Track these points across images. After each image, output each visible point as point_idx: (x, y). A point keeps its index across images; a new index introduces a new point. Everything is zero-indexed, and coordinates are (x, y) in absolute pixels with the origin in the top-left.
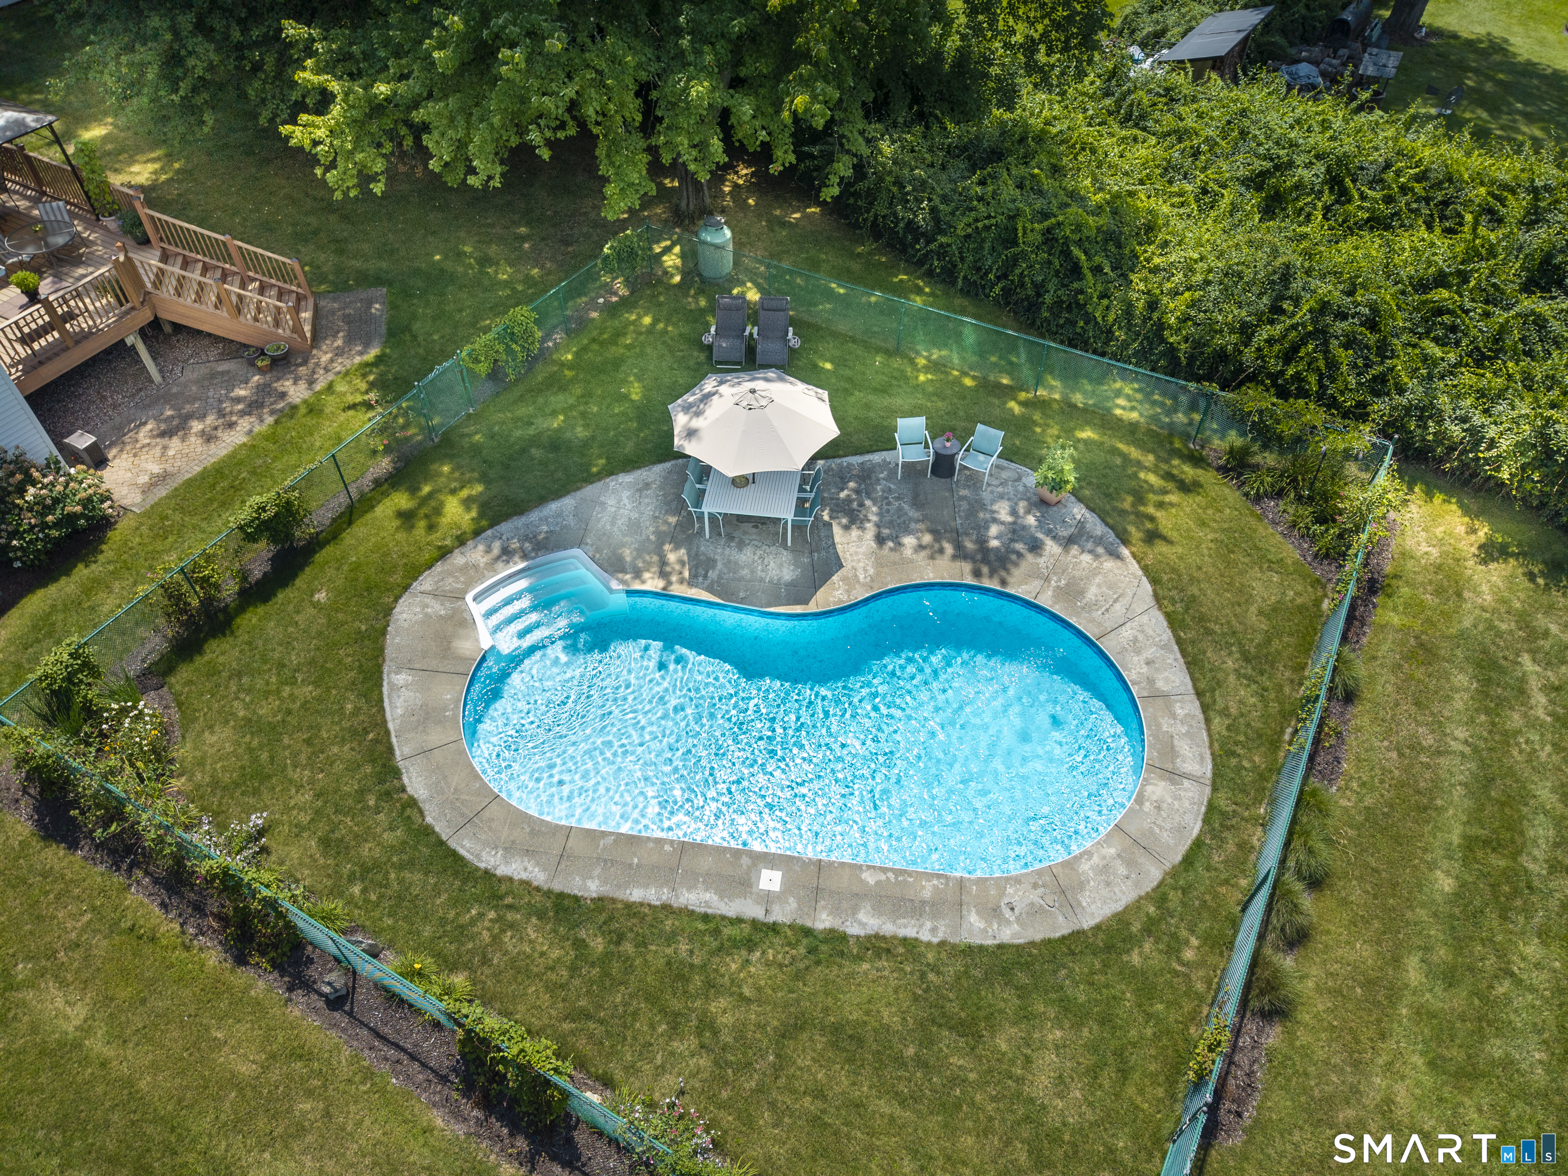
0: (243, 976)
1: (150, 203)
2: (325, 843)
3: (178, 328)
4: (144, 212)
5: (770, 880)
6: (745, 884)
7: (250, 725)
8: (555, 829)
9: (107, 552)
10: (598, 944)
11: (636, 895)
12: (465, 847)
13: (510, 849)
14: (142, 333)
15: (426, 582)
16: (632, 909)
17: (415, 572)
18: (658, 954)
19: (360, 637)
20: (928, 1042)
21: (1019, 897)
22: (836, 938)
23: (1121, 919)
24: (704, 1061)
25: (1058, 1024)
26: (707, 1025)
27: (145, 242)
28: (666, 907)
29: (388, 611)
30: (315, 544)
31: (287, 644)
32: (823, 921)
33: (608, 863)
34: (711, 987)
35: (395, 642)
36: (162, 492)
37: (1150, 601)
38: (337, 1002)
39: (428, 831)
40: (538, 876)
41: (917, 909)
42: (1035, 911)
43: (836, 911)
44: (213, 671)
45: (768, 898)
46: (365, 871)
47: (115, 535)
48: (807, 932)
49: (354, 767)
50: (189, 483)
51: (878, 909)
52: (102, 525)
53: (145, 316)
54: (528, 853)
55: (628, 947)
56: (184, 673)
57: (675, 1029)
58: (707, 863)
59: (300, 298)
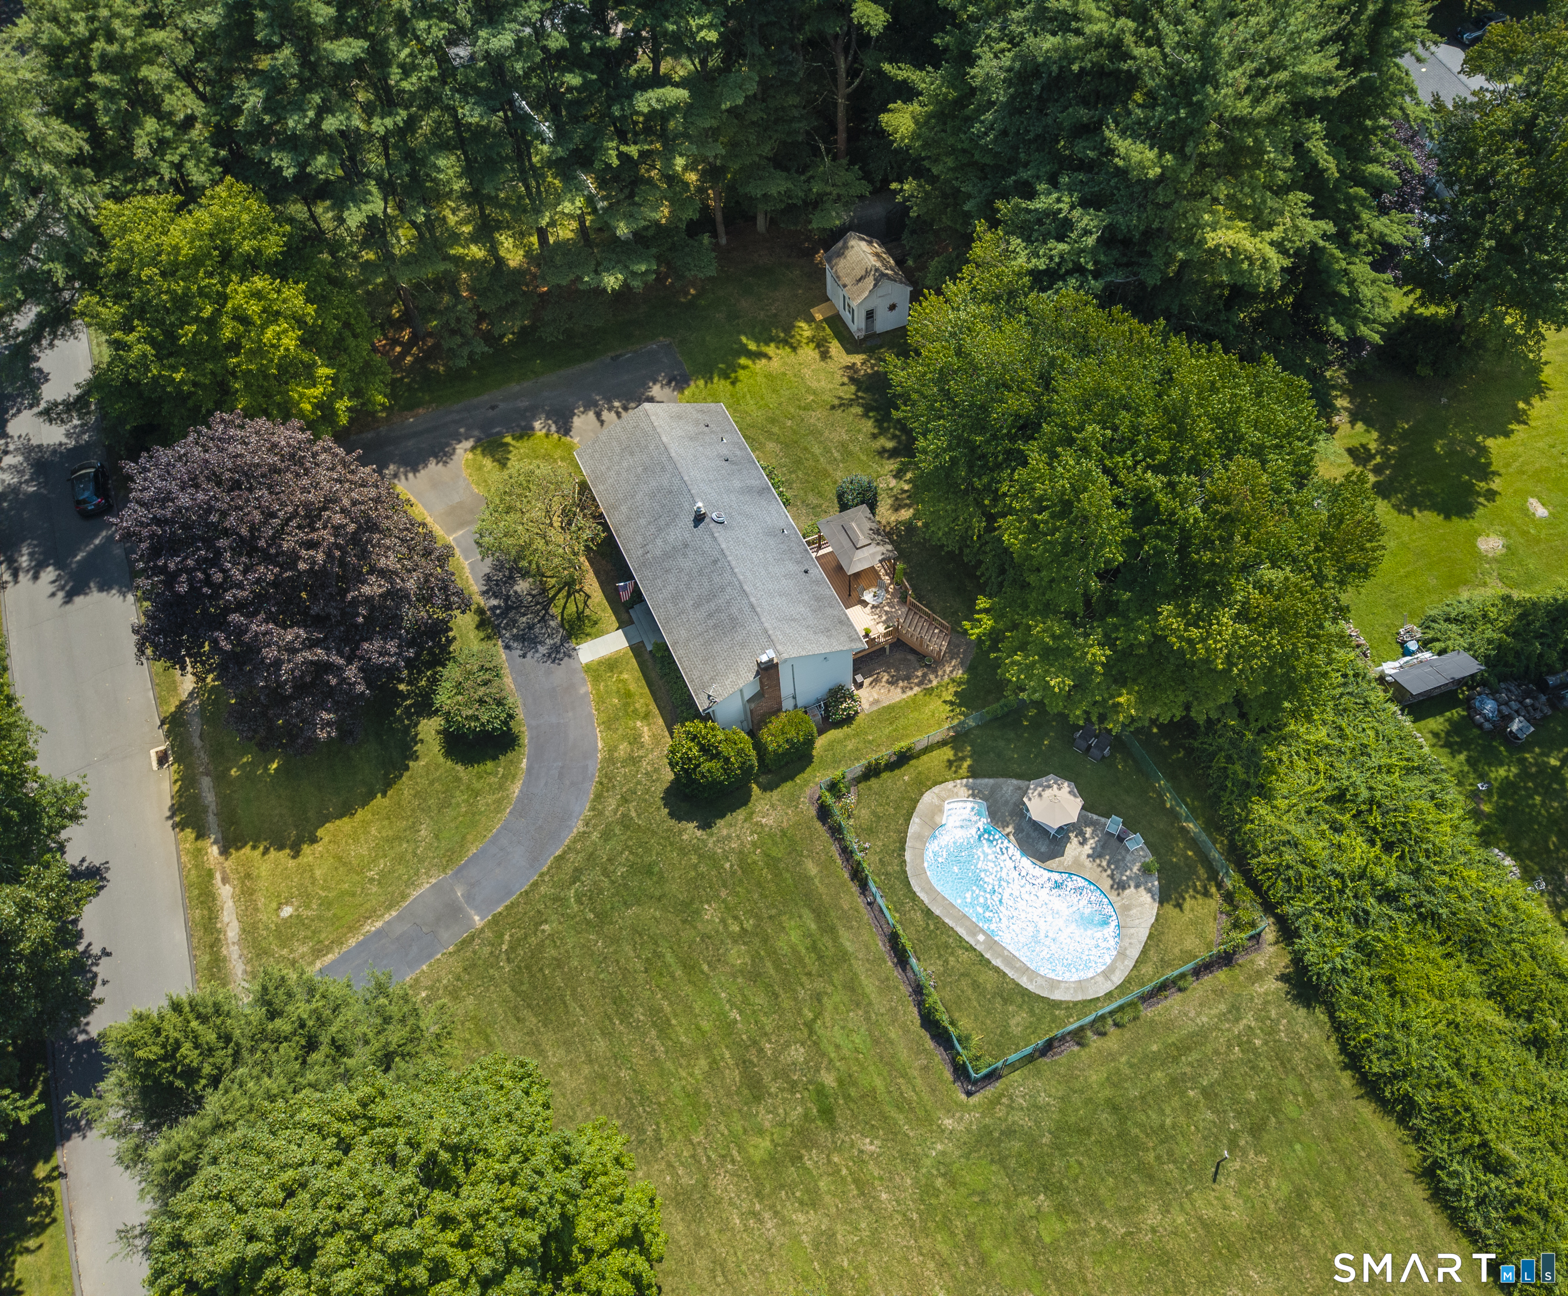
0: (852, 884)
2: (881, 859)
5: (981, 937)
6: (974, 935)
7: (874, 813)
8: (936, 891)
9: (854, 726)
10: (932, 927)
12: (913, 883)
13: (923, 890)
14: (893, 644)
15: (936, 790)
16: (944, 923)
17: (935, 784)
18: (944, 938)
19: (911, 799)
20: (993, 997)
21: (1039, 981)
22: (988, 961)
23: (1061, 1002)
24: (942, 968)
25: (1027, 1013)
26: (946, 962)
28: (952, 928)
29: (923, 793)
30: (912, 756)
31: (891, 790)
32: (987, 956)
34: (953, 953)
35: (920, 805)
36: (875, 708)
37: (1149, 925)
38: (870, 905)
39: (905, 872)
40: (926, 901)
41: (1013, 967)
42: (1041, 987)
43: (993, 955)
44: (870, 789)
45: (979, 942)
46: (888, 874)
47: (858, 720)
48: (982, 956)
49: (895, 842)
50: (884, 709)
51: (1003, 961)
52: (856, 715)
53: (894, 636)
54: (927, 894)
56: (864, 785)
57: (939, 957)
58: (968, 923)
59: (946, 635)
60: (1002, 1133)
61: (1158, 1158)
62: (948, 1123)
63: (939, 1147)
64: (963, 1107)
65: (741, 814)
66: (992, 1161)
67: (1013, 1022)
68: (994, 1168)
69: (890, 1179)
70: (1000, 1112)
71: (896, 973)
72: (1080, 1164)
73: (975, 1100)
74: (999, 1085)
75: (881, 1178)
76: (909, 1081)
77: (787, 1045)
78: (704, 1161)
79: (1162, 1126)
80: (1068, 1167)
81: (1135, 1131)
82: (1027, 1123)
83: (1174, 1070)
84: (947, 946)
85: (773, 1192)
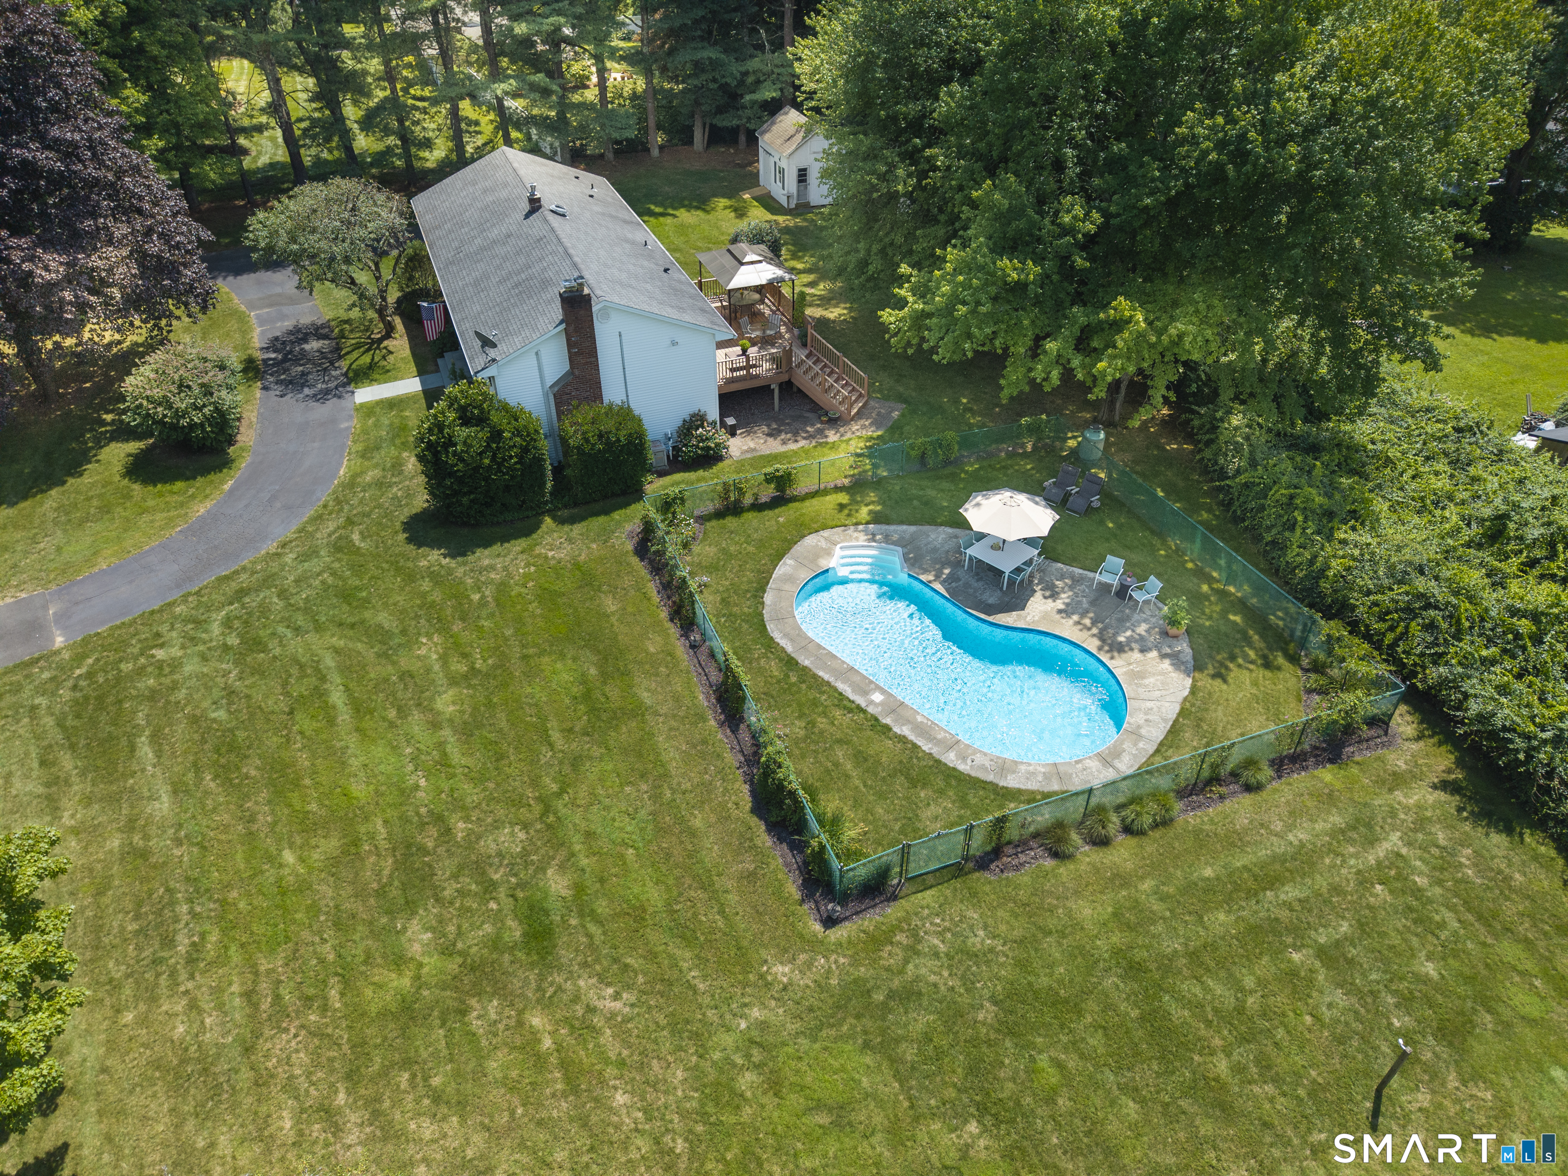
0: (669, 625)
1: (815, 328)
2: (723, 600)
3: (799, 391)
4: (811, 331)
5: (877, 697)
6: (865, 693)
7: (724, 551)
8: (807, 638)
9: (715, 469)
10: (793, 679)
11: (821, 674)
12: (770, 627)
13: (786, 635)
14: (781, 385)
15: (826, 533)
16: (815, 677)
17: (824, 528)
18: (813, 694)
19: (786, 540)
20: (892, 775)
21: (979, 759)
22: (888, 728)
23: (1020, 791)
24: (802, 733)
25: (954, 802)
26: (812, 724)
27: (804, 345)
28: (828, 683)
29: (803, 536)
30: (794, 499)
31: (756, 530)
32: (887, 721)
33: (817, 658)
34: (824, 714)
35: (798, 548)
36: (749, 456)
37: (1180, 699)
38: (693, 647)
39: (761, 615)
40: (789, 649)
41: (931, 739)
42: (982, 767)
43: (896, 721)
44: (724, 527)
45: (872, 702)
46: (730, 615)
47: (721, 465)
48: (876, 720)
49: (750, 582)
50: (762, 457)
51: (912, 730)
52: (717, 458)
53: (785, 378)
54: (792, 640)
55: (804, 686)
56: (714, 523)
57: (800, 717)
58: (857, 679)
59: (861, 395)
60: (891, 995)
61: (1239, 1069)
62: (781, 971)
63: (756, 1013)
64: (815, 945)
65: (518, 545)
66: (866, 1045)
67: (927, 814)
68: (868, 1059)
69: (641, 1067)
70: (890, 956)
71: (721, 737)
72: (1059, 1065)
73: (839, 933)
74: (893, 912)
75: (621, 1063)
76: (714, 895)
77: (497, 825)
78: (265, 1005)
79: (1240, 1009)
80: (1032, 1071)
81: (1179, 1014)
82: (945, 980)
83: (1249, 911)
84: (815, 703)
85: (384, 1073)
